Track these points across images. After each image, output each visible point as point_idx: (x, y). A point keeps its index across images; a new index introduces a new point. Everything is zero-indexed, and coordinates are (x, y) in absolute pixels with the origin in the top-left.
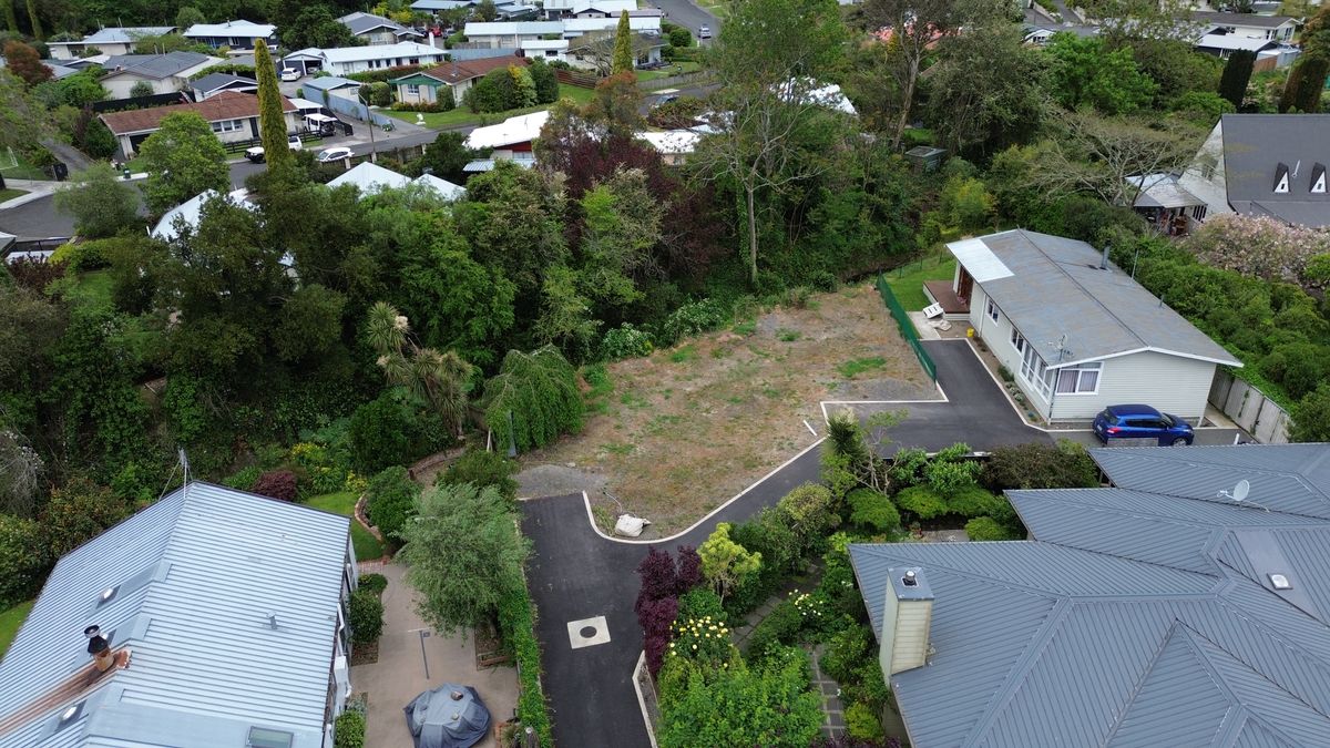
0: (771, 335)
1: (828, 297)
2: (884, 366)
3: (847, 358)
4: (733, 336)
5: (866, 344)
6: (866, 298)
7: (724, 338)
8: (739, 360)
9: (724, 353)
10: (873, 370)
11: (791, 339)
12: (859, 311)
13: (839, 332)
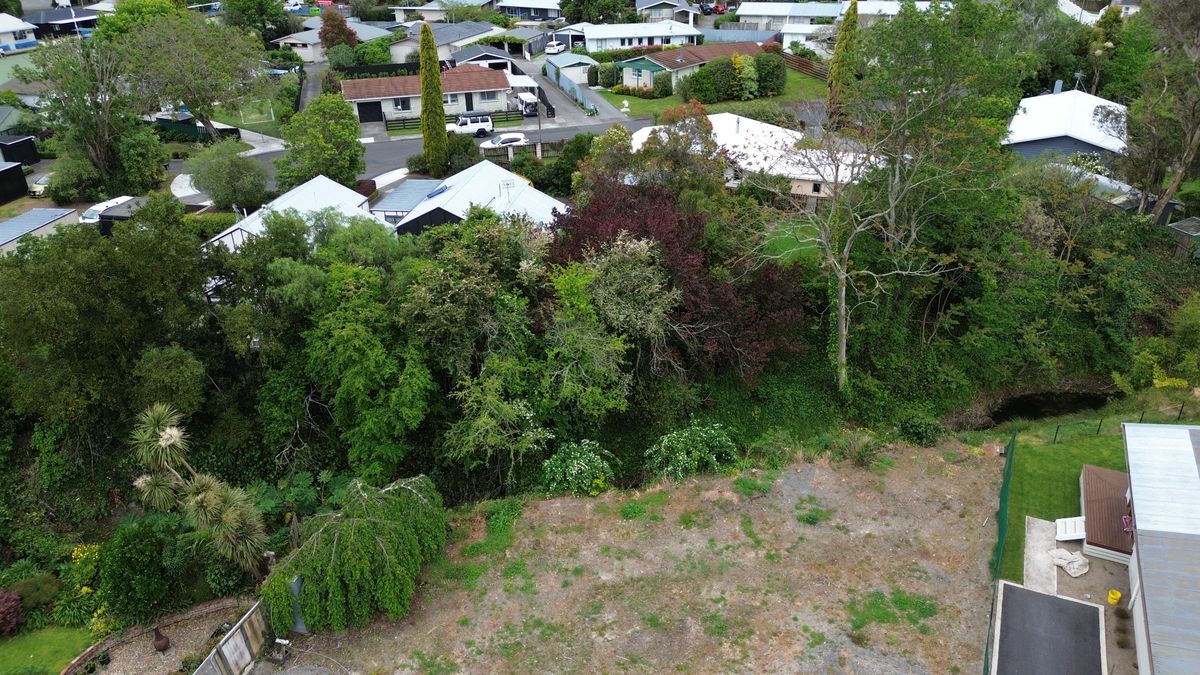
0: (787, 503)
1: (916, 453)
2: (929, 622)
3: (880, 584)
4: (728, 495)
5: (924, 564)
6: (977, 467)
7: (712, 494)
8: (712, 540)
9: (700, 520)
10: (905, 625)
11: (812, 521)
12: (951, 492)
13: (896, 525)
